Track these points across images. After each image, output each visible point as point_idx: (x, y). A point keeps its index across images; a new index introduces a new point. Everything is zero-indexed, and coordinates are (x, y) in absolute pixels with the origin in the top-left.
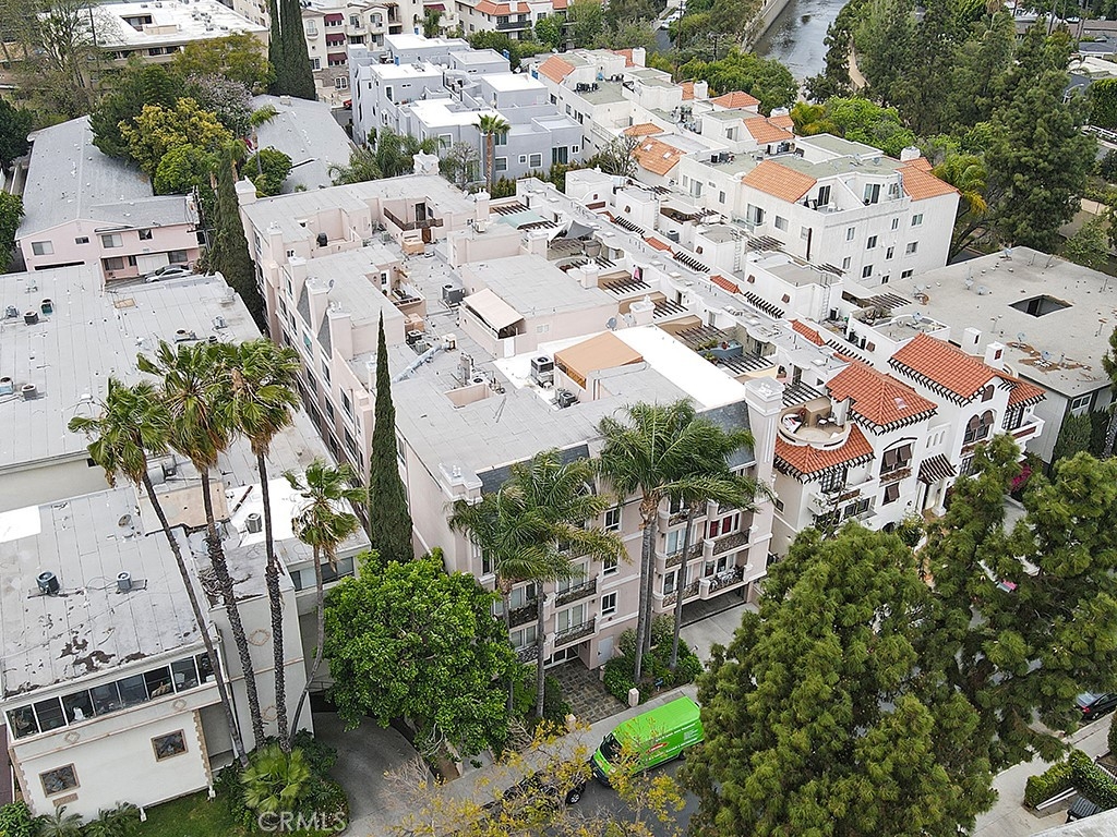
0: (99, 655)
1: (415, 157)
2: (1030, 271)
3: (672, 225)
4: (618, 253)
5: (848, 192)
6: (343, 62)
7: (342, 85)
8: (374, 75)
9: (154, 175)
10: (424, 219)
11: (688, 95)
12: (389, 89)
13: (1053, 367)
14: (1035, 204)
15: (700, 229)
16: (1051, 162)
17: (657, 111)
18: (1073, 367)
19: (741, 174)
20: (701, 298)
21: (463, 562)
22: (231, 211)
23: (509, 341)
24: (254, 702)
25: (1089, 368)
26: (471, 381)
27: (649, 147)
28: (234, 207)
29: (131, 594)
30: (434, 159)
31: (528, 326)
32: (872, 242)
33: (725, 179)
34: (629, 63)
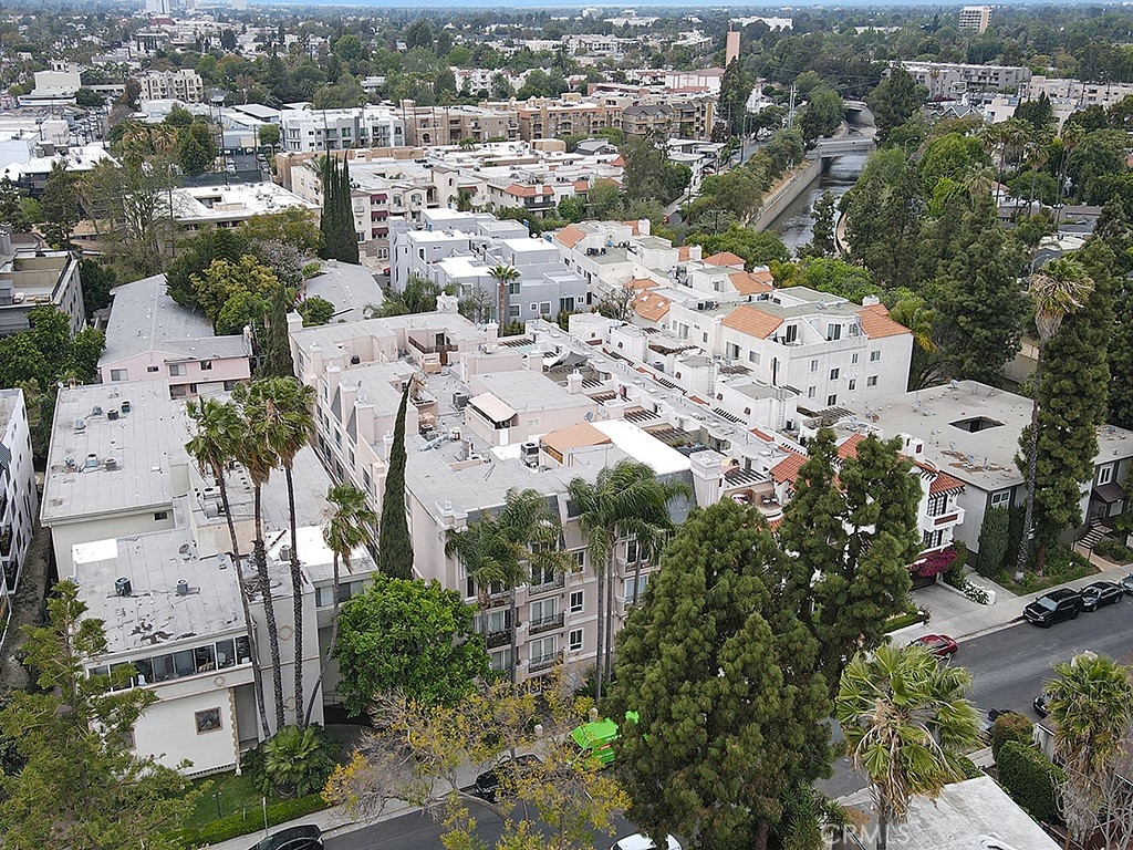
0: (161, 634)
1: (438, 298)
2: (973, 399)
3: (660, 358)
4: (607, 376)
5: (813, 331)
6: (385, 236)
7: (383, 255)
8: (409, 239)
9: (216, 319)
10: (443, 345)
11: (684, 257)
12: (422, 251)
13: (977, 469)
14: (979, 343)
15: (679, 358)
16: (989, 306)
17: (656, 271)
18: (996, 469)
19: (721, 316)
20: (672, 408)
21: (451, 580)
22: (282, 334)
23: (504, 432)
24: (278, 685)
25: (1009, 471)
26: (470, 459)
27: (645, 298)
28: (284, 332)
29: (187, 596)
30: (454, 300)
31: (520, 419)
32: (835, 374)
33: (710, 321)
34: (636, 232)
